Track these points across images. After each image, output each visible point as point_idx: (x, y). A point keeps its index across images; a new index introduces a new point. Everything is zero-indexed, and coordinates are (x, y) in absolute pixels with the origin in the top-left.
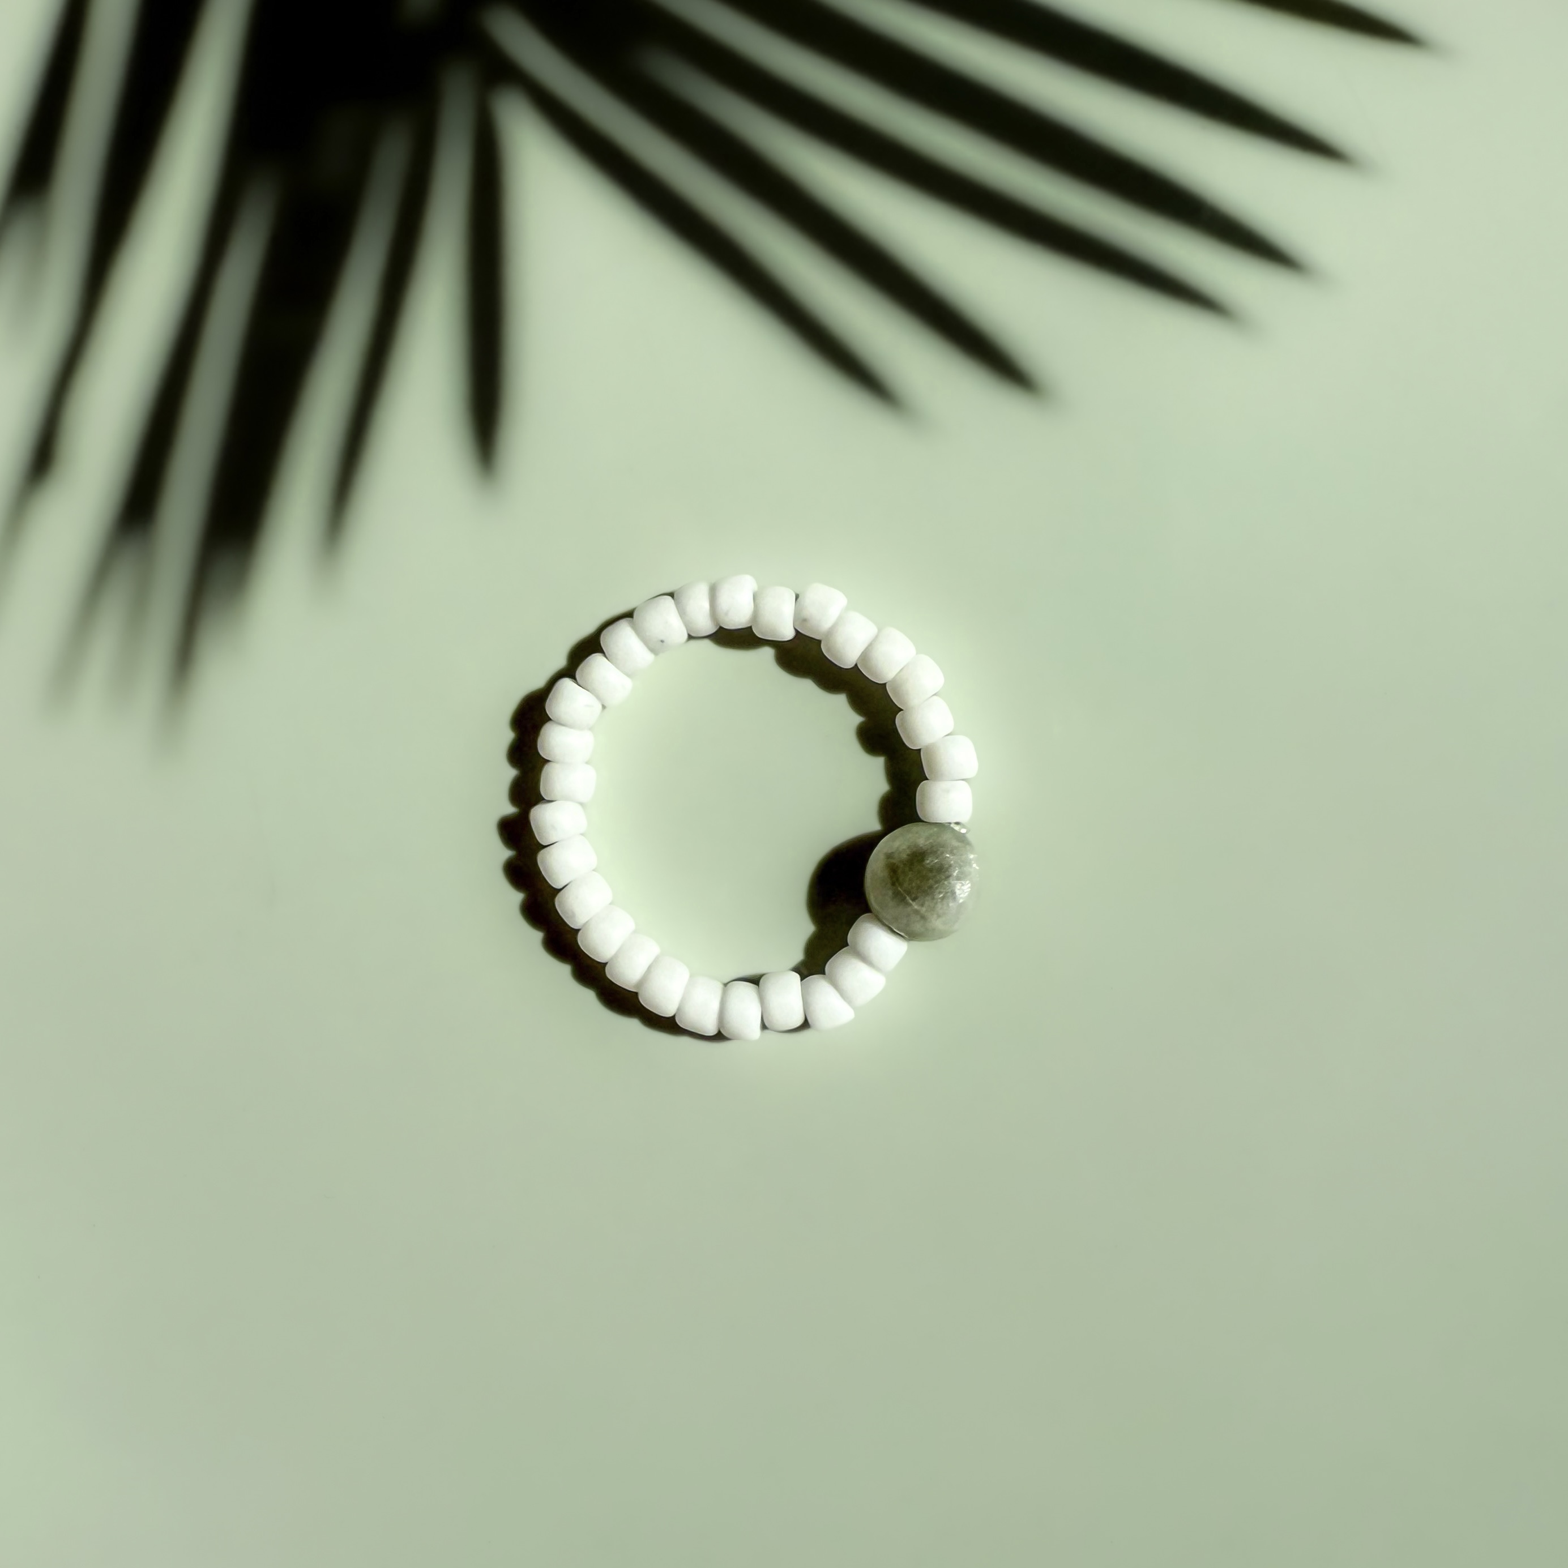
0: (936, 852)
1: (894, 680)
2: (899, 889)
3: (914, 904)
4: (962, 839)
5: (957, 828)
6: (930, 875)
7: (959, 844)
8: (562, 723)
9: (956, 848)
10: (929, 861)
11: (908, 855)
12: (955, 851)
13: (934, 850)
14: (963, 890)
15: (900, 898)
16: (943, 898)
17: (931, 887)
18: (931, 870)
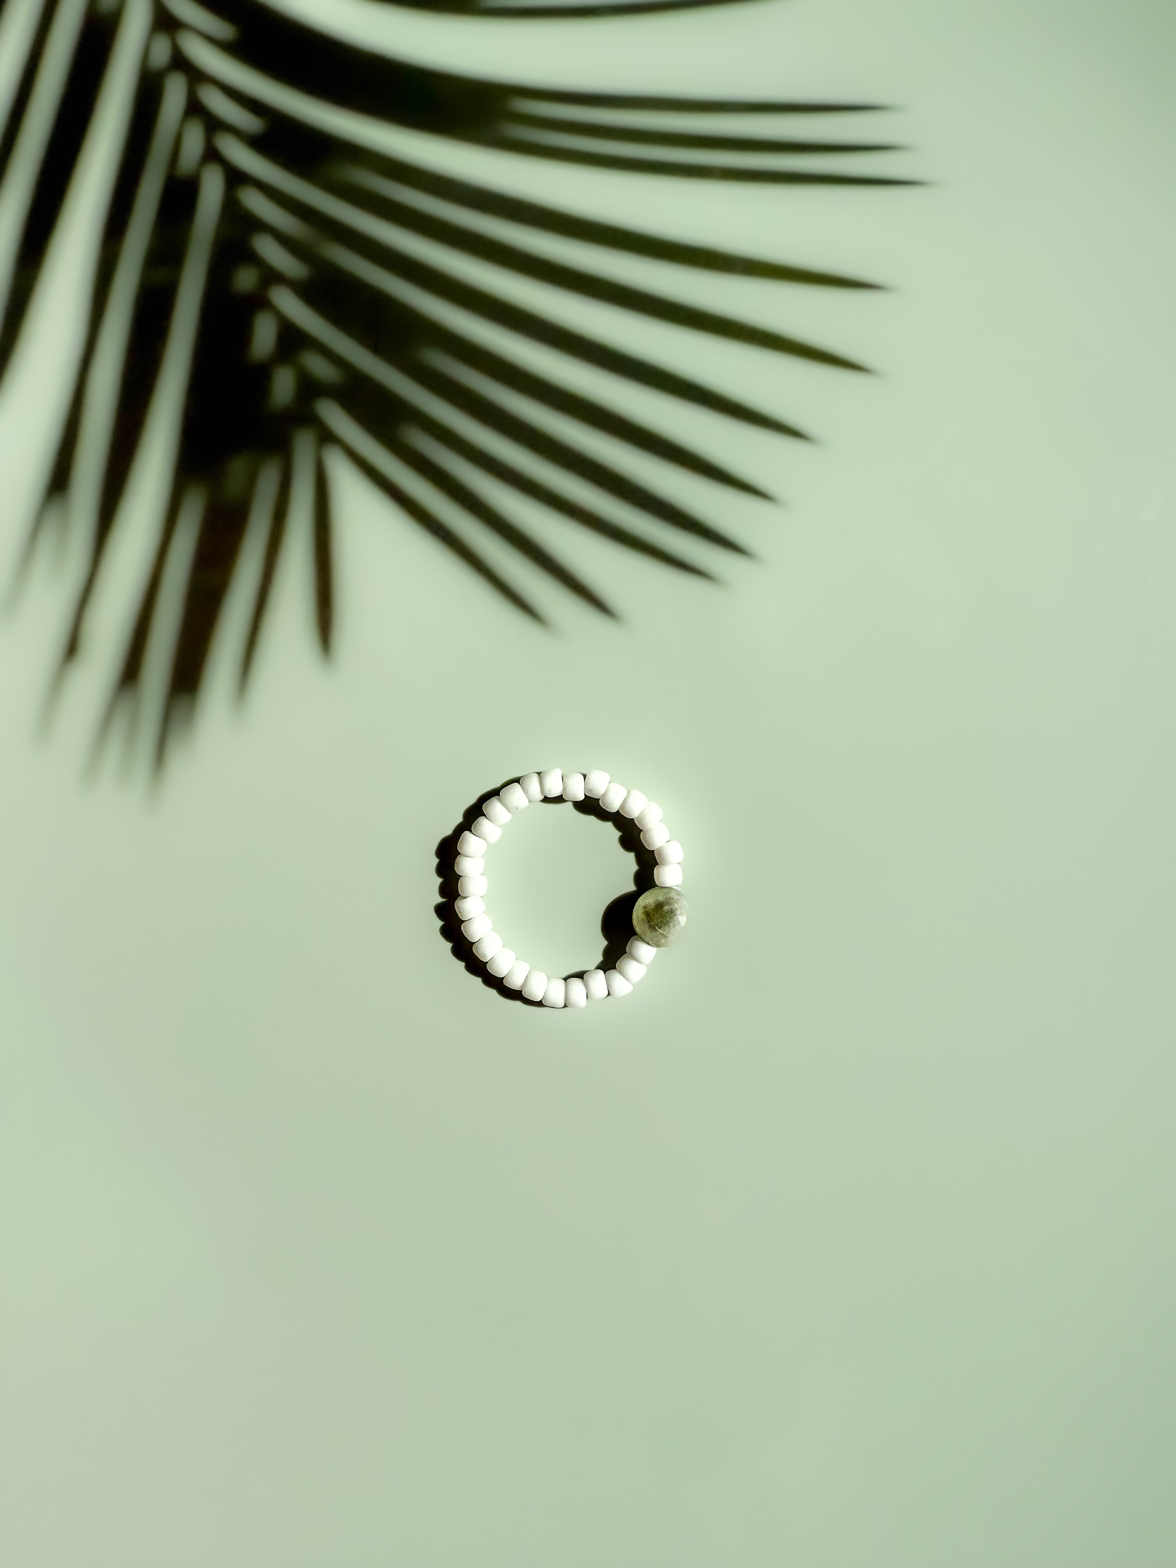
0: (668, 903)
1: (638, 817)
2: (652, 924)
3: (660, 930)
4: (679, 893)
5: (675, 888)
6: (667, 915)
7: (678, 897)
8: (467, 855)
9: (678, 899)
10: (666, 908)
11: (654, 906)
12: (677, 901)
13: (668, 901)
14: (682, 919)
15: (652, 928)
16: (674, 926)
17: (668, 921)
18: (667, 912)
